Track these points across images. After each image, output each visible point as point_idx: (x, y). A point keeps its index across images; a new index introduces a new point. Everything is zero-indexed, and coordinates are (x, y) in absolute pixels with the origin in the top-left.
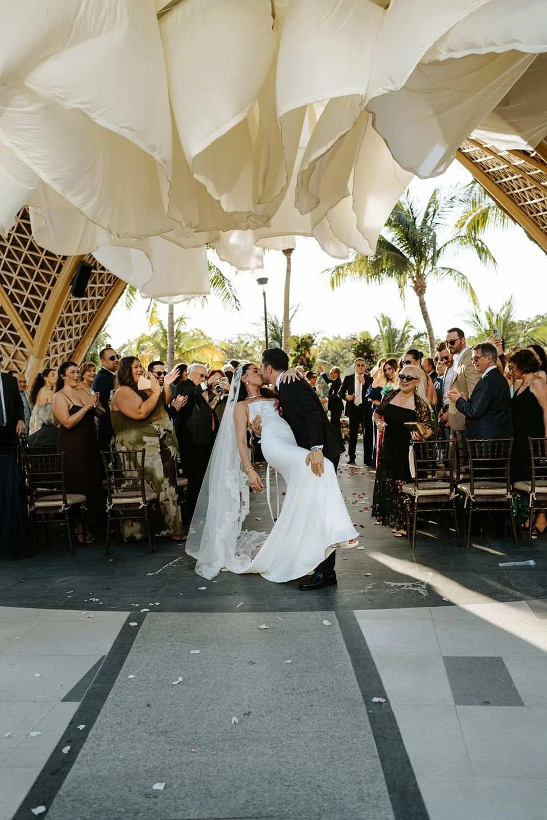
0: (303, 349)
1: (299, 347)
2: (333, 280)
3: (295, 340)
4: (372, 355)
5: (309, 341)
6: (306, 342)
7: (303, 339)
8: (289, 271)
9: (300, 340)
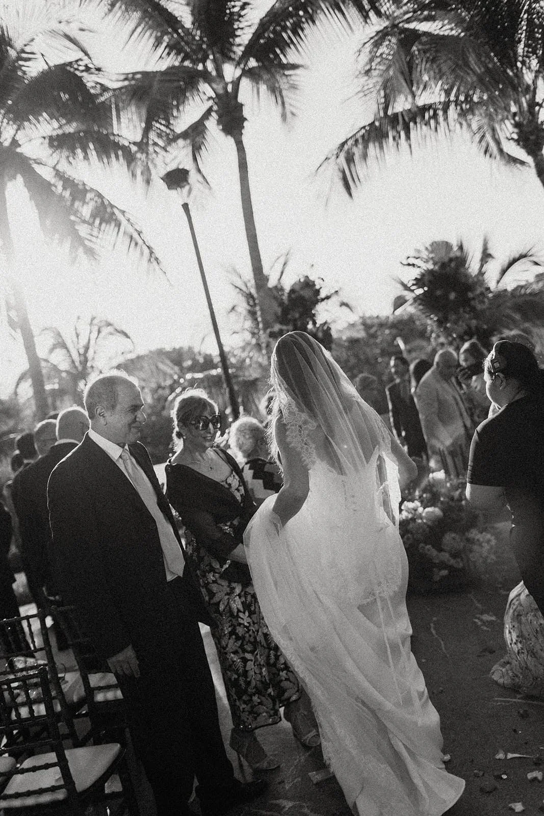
0: (297, 315)
1: (286, 310)
2: (344, 172)
3: (275, 298)
4: (470, 295)
5: (307, 293)
6: (302, 298)
7: (292, 291)
8: (243, 166)
9: (285, 297)
